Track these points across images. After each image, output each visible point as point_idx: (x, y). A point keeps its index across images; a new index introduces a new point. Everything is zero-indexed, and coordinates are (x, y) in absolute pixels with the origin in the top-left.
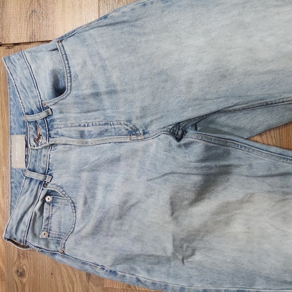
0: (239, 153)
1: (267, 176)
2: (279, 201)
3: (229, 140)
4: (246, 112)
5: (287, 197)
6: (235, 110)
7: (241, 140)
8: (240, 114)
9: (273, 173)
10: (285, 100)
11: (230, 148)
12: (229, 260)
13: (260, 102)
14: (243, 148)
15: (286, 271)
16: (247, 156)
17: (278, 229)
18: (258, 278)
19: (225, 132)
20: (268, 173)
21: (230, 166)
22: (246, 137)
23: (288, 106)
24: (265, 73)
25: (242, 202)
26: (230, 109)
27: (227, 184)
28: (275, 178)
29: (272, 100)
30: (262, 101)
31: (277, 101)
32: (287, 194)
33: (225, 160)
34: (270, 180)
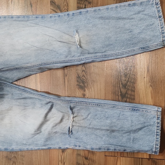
0: (8, 89)
1: (18, 99)
2: (23, 110)
3: (3, 83)
4: (9, 71)
5: (26, 108)
6: (4, 71)
7: (8, 83)
8: (7, 72)
9: (20, 98)
10: (23, 67)
11: (3, 87)
12: (2, 135)
13: (13, 67)
14: (9, 87)
15: (24, 139)
16: (11, 90)
17: (22, 121)
18: (13, 143)
19: (3, 80)
20: (18, 98)
21: (3, 94)
22: (11, 82)
23: (26, 69)
24: (18, 55)
25: (8, 110)
26: (2, 70)
27: (2, 102)
28: (21, 100)
29: (18, 67)
30: (14, 67)
31: (20, 67)
32: (26, 106)
33: (1, 92)
34: (19, 101)
